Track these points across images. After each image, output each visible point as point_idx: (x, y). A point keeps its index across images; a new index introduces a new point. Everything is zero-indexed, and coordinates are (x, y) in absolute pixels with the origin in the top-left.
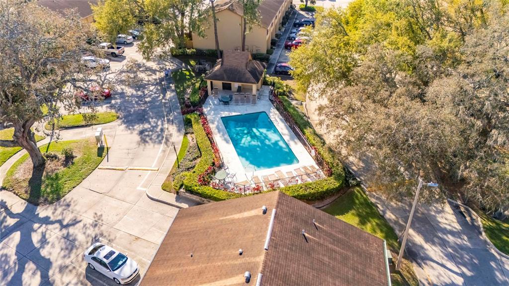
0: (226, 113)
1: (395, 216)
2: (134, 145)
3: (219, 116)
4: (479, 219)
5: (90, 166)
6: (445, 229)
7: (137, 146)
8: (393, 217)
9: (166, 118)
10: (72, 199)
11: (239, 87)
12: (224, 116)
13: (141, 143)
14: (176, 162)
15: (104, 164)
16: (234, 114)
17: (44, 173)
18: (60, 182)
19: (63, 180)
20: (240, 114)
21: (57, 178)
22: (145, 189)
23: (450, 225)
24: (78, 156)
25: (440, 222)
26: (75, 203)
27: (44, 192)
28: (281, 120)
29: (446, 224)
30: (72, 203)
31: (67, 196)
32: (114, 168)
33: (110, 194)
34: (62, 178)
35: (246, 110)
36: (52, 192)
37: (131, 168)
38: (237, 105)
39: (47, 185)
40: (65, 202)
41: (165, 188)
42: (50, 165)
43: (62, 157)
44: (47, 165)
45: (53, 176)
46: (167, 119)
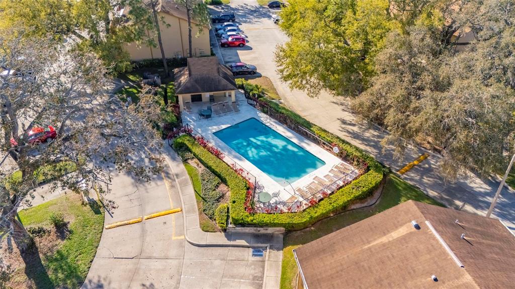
0: (215, 127)
1: (436, 192)
2: (131, 189)
3: (210, 132)
4: (498, 176)
5: (95, 229)
6: (480, 192)
7: (135, 189)
8: (436, 194)
9: (146, 148)
10: (99, 277)
11: (211, 96)
12: (214, 131)
13: (137, 184)
14: (196, 195)
15: (109, 222)
16: (224, 127)
17: (41, 256)
18: (69, 260)
19: (72, 256)
20: (229, 125)
21: (62, 257)
22: (183, 237)
23: (481, 188)
24: (72, 222)
25: (472, 188)
26: (108, 281)
27: (56, 279)
28: (276, 123)
29: (477, 187)
30: (103, 282)
31: (90, 275)
32: (126, 222)
33: (144, 255)
34: (69, 254)
35: (234, 120)
36: (67, 277)
37: (149, 216)
38: (220, 116)
39: (56, 270)
40: (92, 284)
41: (206, 229)
42: (42, 243)
43: (50, 227)
44: (38, 245)
45: (56, 255)
46: (148, 149)
